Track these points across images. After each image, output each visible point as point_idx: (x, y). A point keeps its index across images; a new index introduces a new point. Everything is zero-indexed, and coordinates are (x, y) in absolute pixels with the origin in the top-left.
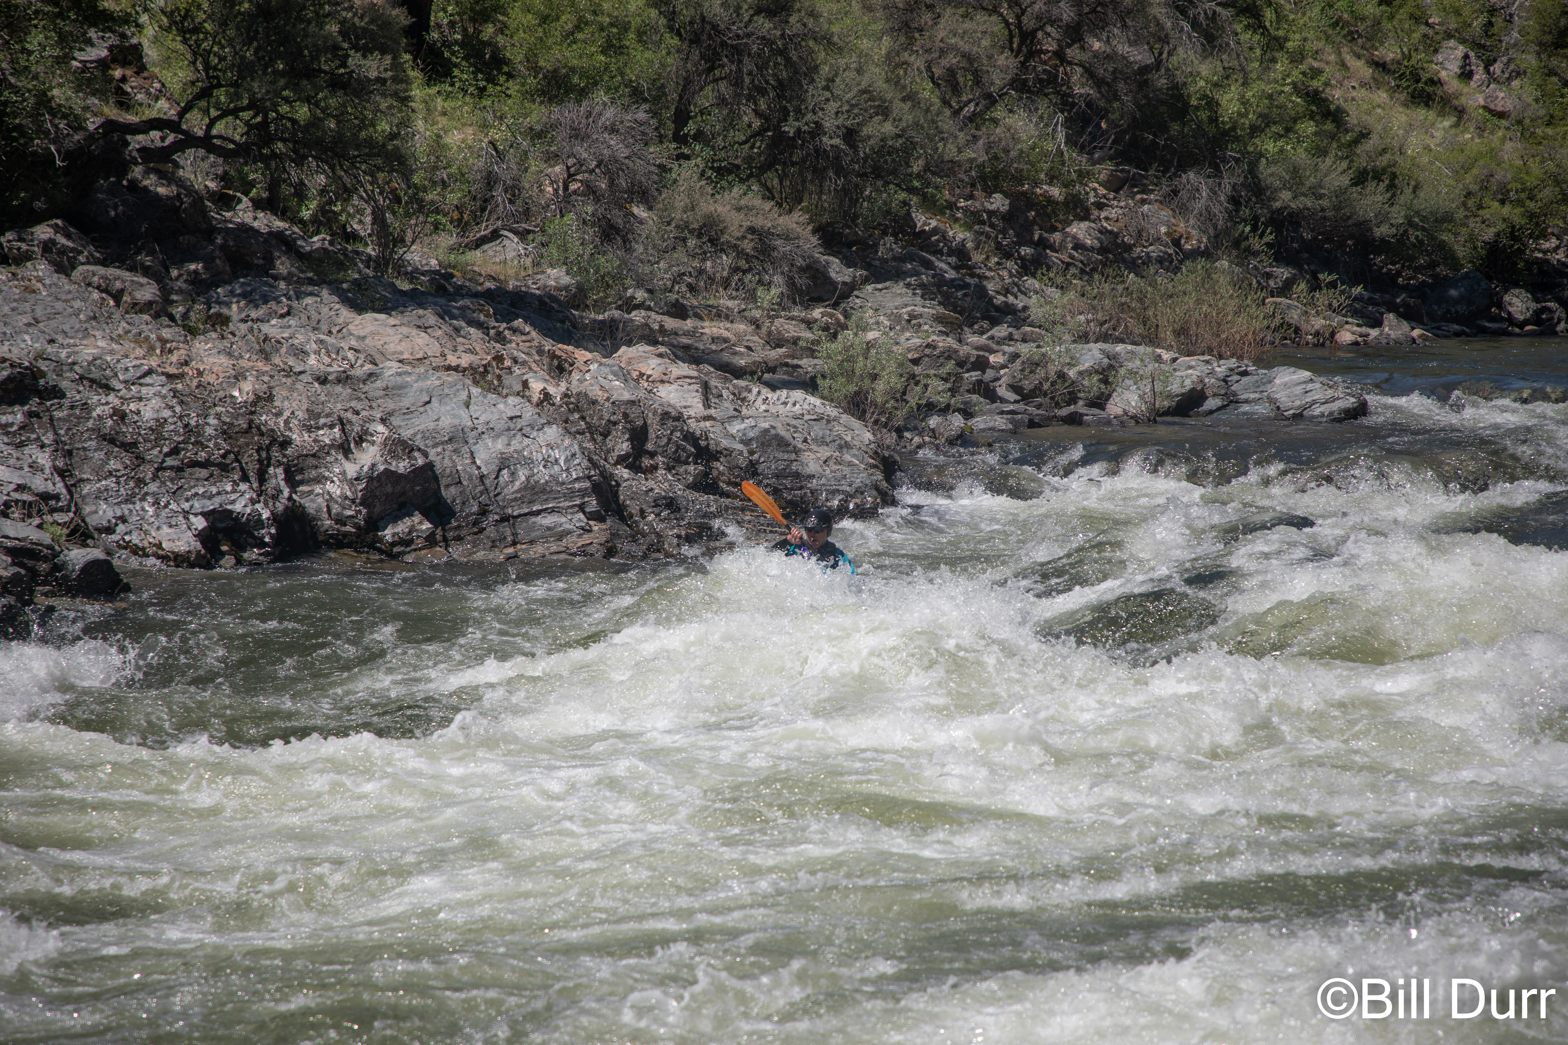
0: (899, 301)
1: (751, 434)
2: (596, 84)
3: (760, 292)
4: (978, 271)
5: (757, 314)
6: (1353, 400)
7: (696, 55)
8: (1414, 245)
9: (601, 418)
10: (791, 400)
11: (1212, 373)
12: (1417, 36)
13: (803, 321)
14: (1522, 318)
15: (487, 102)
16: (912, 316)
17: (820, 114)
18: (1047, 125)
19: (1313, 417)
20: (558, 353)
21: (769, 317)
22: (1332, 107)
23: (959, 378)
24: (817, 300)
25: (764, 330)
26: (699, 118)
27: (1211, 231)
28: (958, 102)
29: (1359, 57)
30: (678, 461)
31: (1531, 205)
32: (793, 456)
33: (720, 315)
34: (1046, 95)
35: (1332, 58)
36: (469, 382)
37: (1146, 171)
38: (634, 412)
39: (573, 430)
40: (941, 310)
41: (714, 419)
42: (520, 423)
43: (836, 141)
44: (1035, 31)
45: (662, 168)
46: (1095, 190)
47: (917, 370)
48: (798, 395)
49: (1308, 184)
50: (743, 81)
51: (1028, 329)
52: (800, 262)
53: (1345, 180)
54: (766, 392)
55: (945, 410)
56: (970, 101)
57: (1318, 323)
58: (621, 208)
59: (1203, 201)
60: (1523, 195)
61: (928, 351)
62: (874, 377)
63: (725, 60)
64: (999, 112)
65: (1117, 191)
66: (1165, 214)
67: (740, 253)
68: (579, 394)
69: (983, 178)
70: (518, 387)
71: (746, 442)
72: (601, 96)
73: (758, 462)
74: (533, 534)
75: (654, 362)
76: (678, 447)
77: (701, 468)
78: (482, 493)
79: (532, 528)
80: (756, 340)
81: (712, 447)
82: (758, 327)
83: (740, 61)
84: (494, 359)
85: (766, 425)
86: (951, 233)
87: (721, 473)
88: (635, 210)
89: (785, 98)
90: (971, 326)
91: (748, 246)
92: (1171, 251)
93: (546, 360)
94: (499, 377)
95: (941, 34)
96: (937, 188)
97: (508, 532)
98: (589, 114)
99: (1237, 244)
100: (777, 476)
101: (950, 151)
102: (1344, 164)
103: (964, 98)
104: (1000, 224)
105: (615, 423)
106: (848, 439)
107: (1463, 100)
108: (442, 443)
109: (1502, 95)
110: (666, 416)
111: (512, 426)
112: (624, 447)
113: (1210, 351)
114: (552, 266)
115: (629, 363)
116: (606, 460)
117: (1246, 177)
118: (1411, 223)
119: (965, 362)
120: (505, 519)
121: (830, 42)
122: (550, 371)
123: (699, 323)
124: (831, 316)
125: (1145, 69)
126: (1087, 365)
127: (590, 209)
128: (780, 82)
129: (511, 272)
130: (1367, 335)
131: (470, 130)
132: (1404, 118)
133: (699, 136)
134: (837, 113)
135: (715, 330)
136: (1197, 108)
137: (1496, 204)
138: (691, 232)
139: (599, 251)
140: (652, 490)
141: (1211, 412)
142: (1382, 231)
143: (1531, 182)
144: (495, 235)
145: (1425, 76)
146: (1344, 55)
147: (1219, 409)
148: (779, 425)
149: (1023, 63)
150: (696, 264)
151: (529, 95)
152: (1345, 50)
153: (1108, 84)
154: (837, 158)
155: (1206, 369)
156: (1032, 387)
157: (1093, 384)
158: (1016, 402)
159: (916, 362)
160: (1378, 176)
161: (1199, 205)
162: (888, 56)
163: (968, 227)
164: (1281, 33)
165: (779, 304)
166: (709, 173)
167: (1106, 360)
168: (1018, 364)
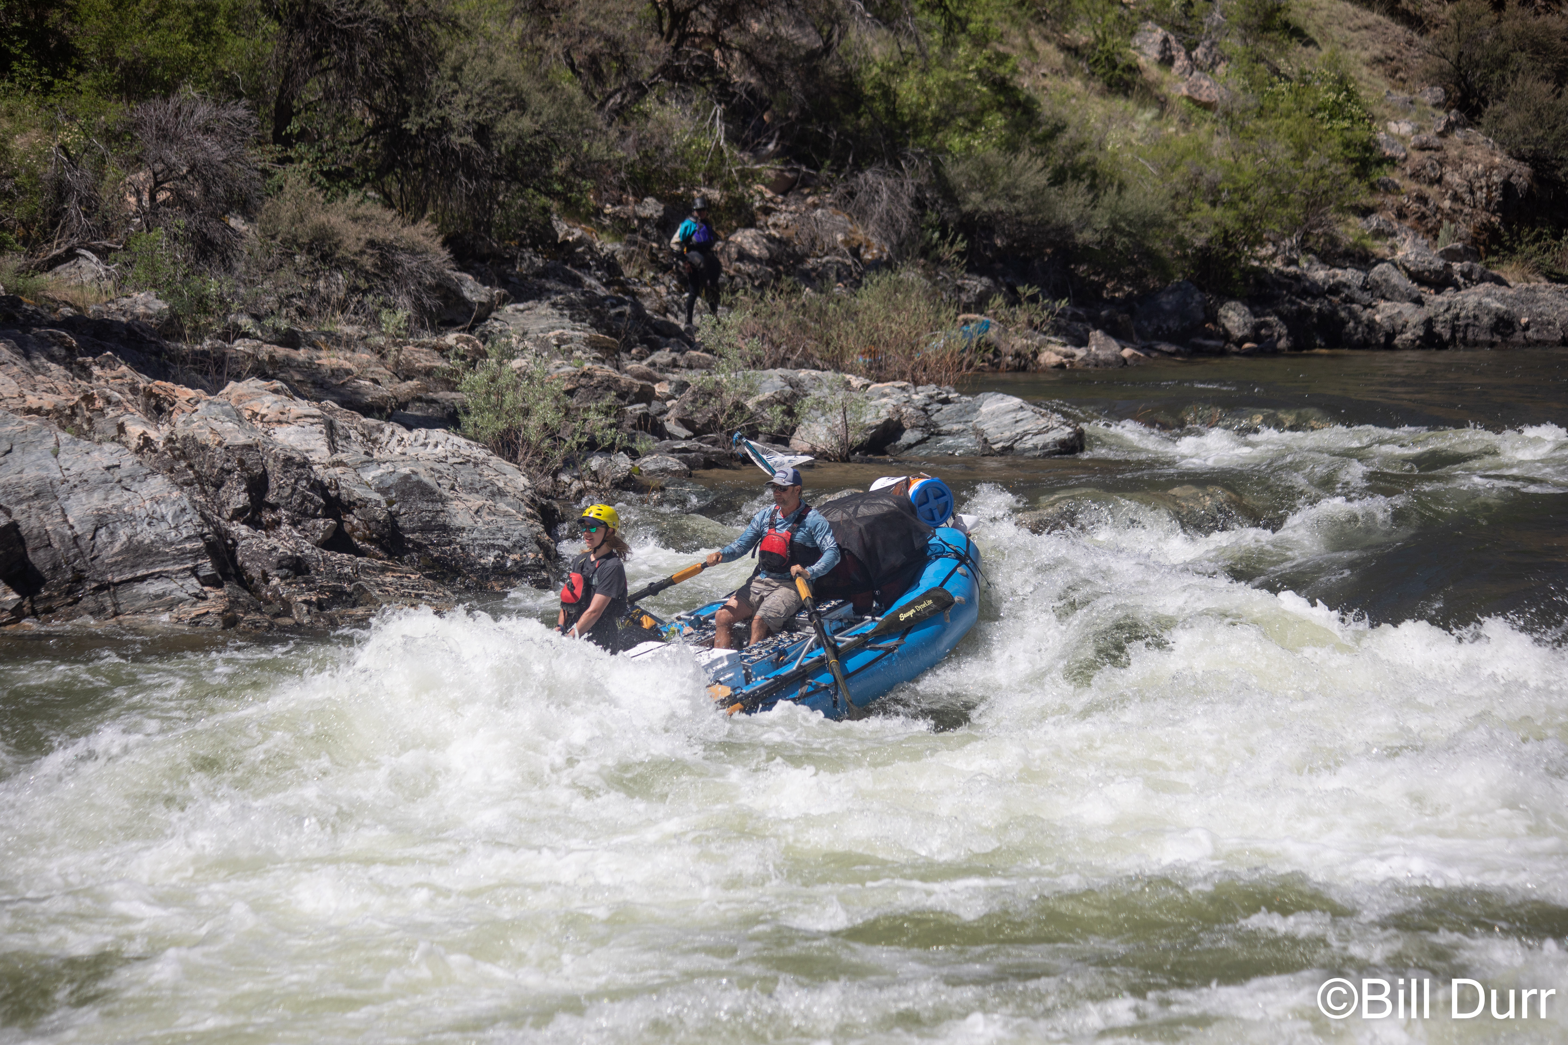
0: (544, 323)
1: (390, 481)
2: (182, 76)
3: (384, 315)
4: (631, 287)
5: (381, 341)
6: (1069, 430)
7: (300, 41)
8: (1121, 253)
9: (213, 466)
10: (432, 441)
11: (909, 401)
12: (1111, 17)
13: (434, 348)
14: (1240, 334)
15: (51, 100)
16: (561, 341)
17: (447, 107)
18: (703, 119)
19: (1025, 450)
20: (155, 390)
21: (395, 344)
22: (1022, 97)
23: (621, 412)
24: (450, 324)
25: (390, 360)
26: (303, 114)
27: (894, 238)
28: (603, 93)
29: (1047, 39)
30: (304, 514)
31: (1245, 207)
32: (439, 506)
33: (336, 341)
34: (703, 84)
35: (1019, 41)
36: (55, 426)
37: (817, 168)
38: (251, 459)
39: (180, 480)
40: (594, 332)
41: (345, 465)
42: (118, 474)
43: (468, 139)
44: (688, 11)
45: (266, 173)
46: (761, 193)
47: (573, 402)
48: (438, 434)
49: (1001, 184)
50: (355, 71)
51: (694, 353)
52: (429, 280)
53: (1042, 180)
54: (401, 432)
55: (609, 450)
56: (616, 91)
57: (1019, 342)
58: (220, 220)
59: (884, 204)
60: (1236, 197)
61: (583, 381)
62: (527, 413)
63: (334, 47)
64: (649, 104)
65: (785, 193)
66: (841, 218)
67: (359, 271)
68: (185, 439)
69: (633, 179)
70: (114, 432)
71: (383, 491)
72: (188, 91)
73: (398, 514)
74: (139, 604)
75: (270, 398)
76: (305, 498)
77: (332, 522)
78: (76, 557)
79: (137, 597)
80: (383, 372)
81: (344, 496)
82: (383, 357)
83: (351, 48)
84: (83, 399)
85: (406, 471)
86: (598, 245)
87: (355, 529)
88: (233, 223)
89: (405, 90)
90: (629, 351)
91: (368, 262)
92: (849, 262)
93: (141, 399)
94: (90, 421)
95: (581, 15)
96: (581, 192)
97: (108, 602)
98: (178, 112)
99: (924, 253)
100: (422, 530)
101: (599, 149)
102: (1040, 162)
103: (609, 89)
104: (654, 232)
105: (229, 472)
106: (501, 484)
107: (1165, 89)
108: (28, 499)
109: (1206, 83)
110: (288, 461)
111: (109, 477)
112: (239, 499)
113: (902, 376)
114: (137, 289)
115: (239, 401)
116: (219, 515)
117: (930, 177)
118: (1115, 227)
119: (627, 393)
120: (103, 587)
121: (456, 25)
122: (146, 411)
123: (314, 353)
124: (468, 341)
125: (812, 55)
126: (767, 394)
127: (182, 222)
128: (398, 70)
129: (91, 297)
130: (1073, 356)
131: (34, 133)
132: (1100, 110)
133: (303, 135)
134: (466, 107)
135: (334, 360)
136: (872, 98)
137: (1206, 207)
138: (300, 247)
139: (193, 271)
140: (275, 549)
141: (910, 446)
142: (1086, 236)
143: (1244, 180)
144: (71, 255)
145: (1122, 63)
146: (1032, 38)
147: (919, 442)
148: (420, 470)
149: (676, 48)
150: (307, 284)
151: (102, 91)
152: (1032, 31)
153: (771, 70)
154: (468, 158)
155: (902, 396)
156: (705, 420)
157: (775, 416)
158: (687, 438)
159: (570, 393)
160: (1077, 176)
161: (879, 209)
162: (521, 41)
163: (617, 236)
164: (962, 14)
165: (406, 329)
166: (319, 178)
167: (788, 389)
168: (688, 395)
